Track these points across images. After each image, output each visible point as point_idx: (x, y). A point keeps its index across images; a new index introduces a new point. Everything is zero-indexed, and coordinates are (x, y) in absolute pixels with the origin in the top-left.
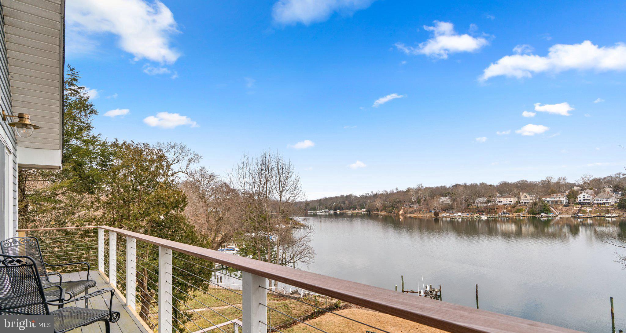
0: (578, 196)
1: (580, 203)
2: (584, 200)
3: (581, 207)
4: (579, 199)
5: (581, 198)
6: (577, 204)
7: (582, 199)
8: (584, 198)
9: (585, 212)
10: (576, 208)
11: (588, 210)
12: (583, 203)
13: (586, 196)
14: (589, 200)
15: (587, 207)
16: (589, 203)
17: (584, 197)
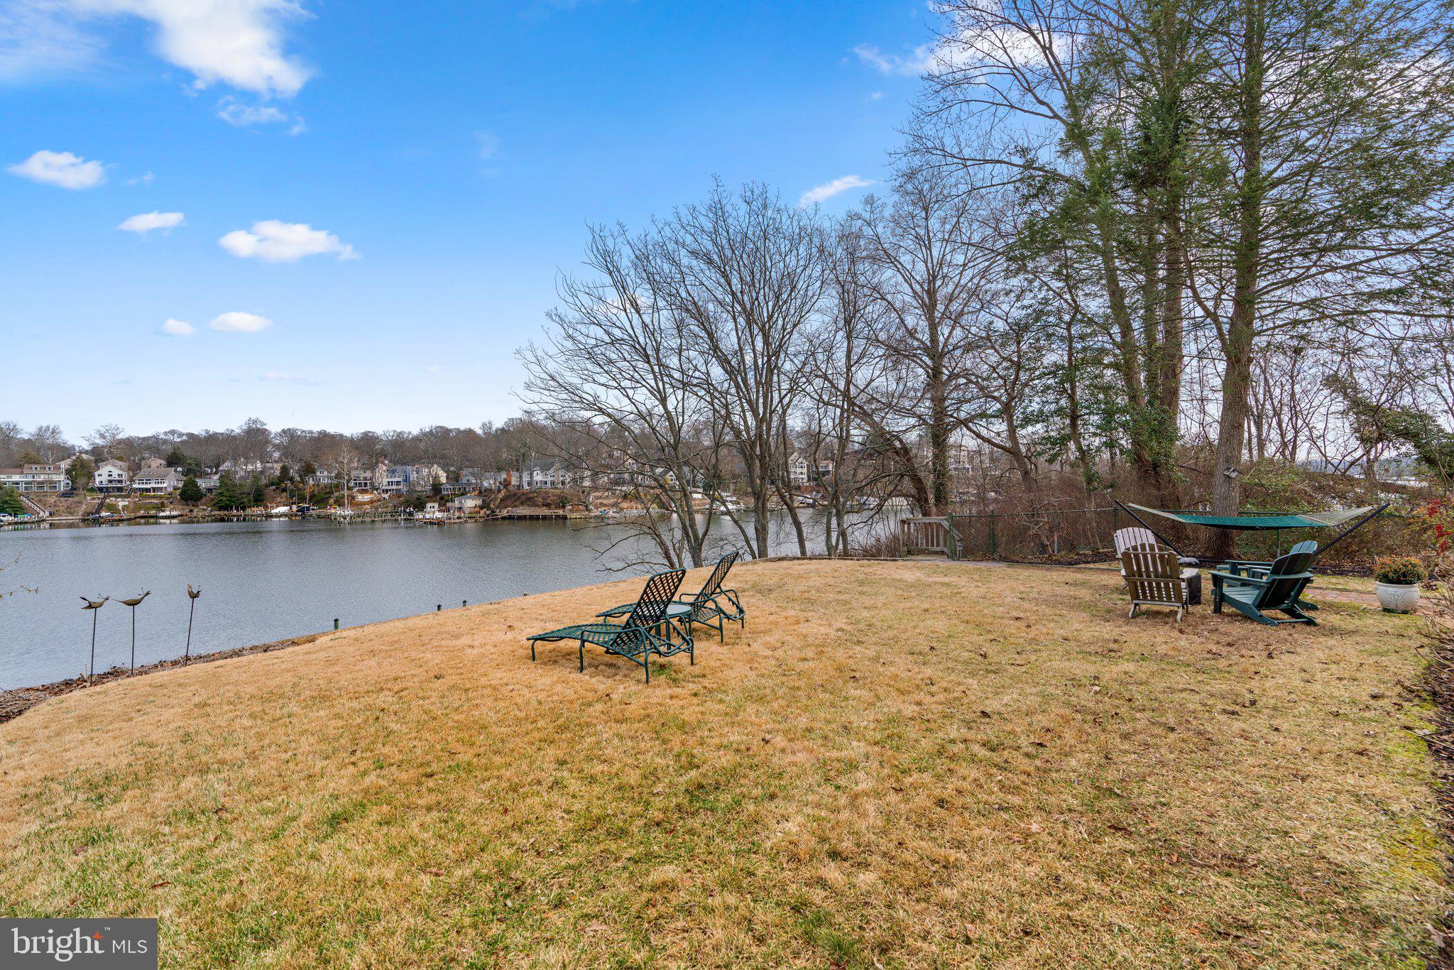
0: (96, 473)
1: (101, 490)
2: (110, 481)
3: (105, 497)
4: (98, 479)
5: (104, 475)
6: (92, 490)
7: (105, 478)
8: (110, 478)
9: (112, 508)
10: (91, 500)
11: (121, 503)
12: (107, 489)
13: (116, 472)
14: (120, 481)
15: (117, 497)
16: (120, 489)
17: (110, 475)
